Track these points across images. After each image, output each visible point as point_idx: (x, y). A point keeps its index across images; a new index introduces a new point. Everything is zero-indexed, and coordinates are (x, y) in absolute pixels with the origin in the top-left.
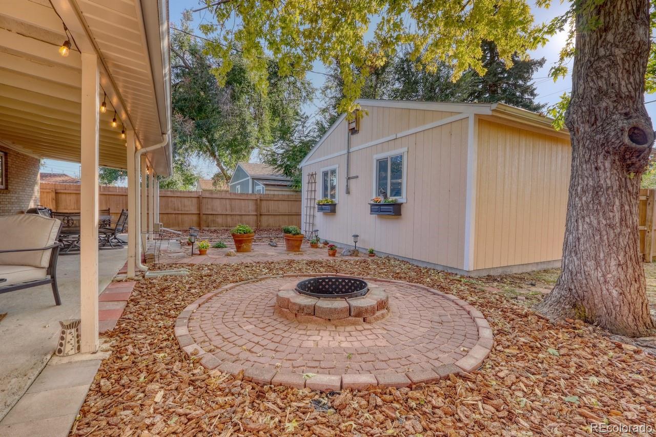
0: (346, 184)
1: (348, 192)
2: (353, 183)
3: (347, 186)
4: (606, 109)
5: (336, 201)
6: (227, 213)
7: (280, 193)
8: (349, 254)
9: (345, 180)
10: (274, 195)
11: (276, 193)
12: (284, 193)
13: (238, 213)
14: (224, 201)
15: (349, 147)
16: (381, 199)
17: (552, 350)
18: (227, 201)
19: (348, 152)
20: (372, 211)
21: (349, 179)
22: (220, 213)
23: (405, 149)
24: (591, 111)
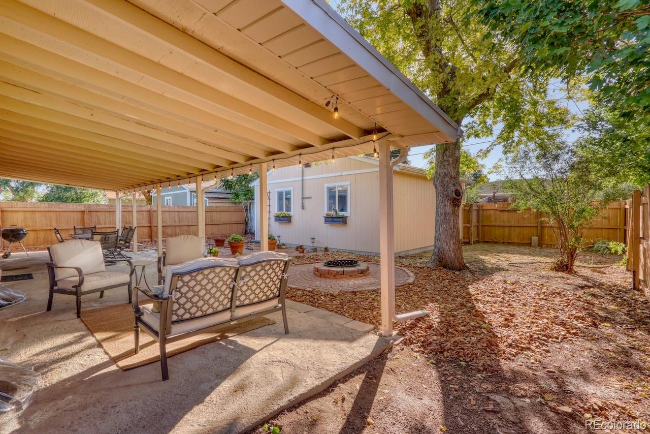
0: (301, 202)
1: (303, 208)
2: (307, 202)
3: (302, 203)
4: (447, 181)
5: (292, 213)
6: (176, 224)
7: (221, 205)
8: (312, 251)
9: (301, 200)
10: (217, 207)
11: (218, 205)
12: (224, 205)
13: (186, 224)
14: (173, 213)
15: (303, 176)
16: (333, 213)
17: (434, 276)
18: (176, 213)
19: (303, 180)
20: (326, 221)
21: (303, 198)
22: (169, 224)
23: (348, 183)
24: (442, 182)
